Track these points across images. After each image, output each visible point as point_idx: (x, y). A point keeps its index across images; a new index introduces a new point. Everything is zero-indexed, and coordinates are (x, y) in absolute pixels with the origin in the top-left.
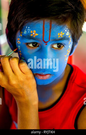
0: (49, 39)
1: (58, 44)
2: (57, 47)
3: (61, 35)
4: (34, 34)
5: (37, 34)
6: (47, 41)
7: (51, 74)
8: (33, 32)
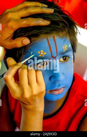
0: (57, 53)
1: (63, 57)
2: (63, 60)
3: (65, 48)
4: (42, 54)
5: (45, 53)
6: (55, 56)
7: (64, 87)
8: (41, 52)
